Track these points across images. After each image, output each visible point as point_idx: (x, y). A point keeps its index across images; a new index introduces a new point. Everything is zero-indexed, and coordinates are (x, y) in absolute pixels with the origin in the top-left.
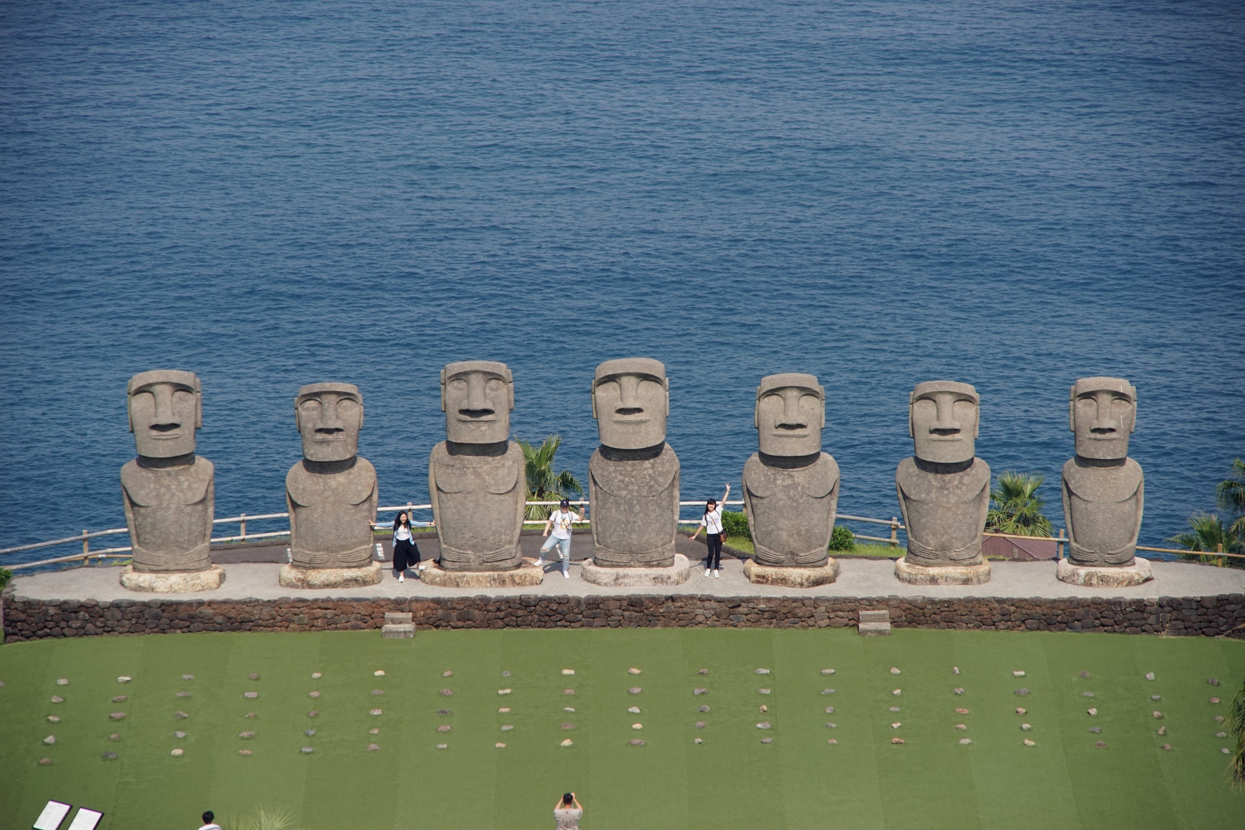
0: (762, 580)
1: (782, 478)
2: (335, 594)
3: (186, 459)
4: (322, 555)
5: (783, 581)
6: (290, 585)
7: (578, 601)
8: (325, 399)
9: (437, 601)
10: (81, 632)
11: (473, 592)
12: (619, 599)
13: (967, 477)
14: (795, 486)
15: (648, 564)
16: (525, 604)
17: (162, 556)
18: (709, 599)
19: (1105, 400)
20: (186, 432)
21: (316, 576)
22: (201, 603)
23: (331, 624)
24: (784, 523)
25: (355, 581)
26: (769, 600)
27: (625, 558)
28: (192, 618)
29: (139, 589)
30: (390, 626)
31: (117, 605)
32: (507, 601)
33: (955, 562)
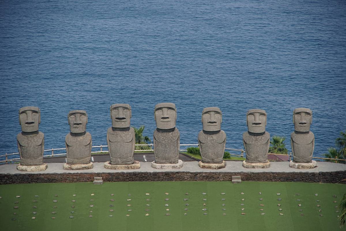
0: (204, 167)
1: (209, 138)
2: (80, 172)
3: (36, 132)
4: (76, 160)
5: (210, 167)
6: (66, 169)
7: (150, 173)
8: (77, 115)
9: (109, 174)
10: (6, 183)
11: (120, 171)
12: (162, 173)
13: (263, 137)
14: (213, 140)
15: (171, 163)
16: (135, 174)
17: (29, 161)
18: (189, 173)
19: (303, 114)
20: (36, 124)
21: (74, 167)
22: (40, 174)
23: (78, 180)
24: (210, 151)
25: (85, 168)
26: (206, 173)
27: (164, 161)
28: (38, 179)
29: (22, 170)
30: (96, 181)
31: (16, 175)
32: (130, 173)
33: (260, 162)
